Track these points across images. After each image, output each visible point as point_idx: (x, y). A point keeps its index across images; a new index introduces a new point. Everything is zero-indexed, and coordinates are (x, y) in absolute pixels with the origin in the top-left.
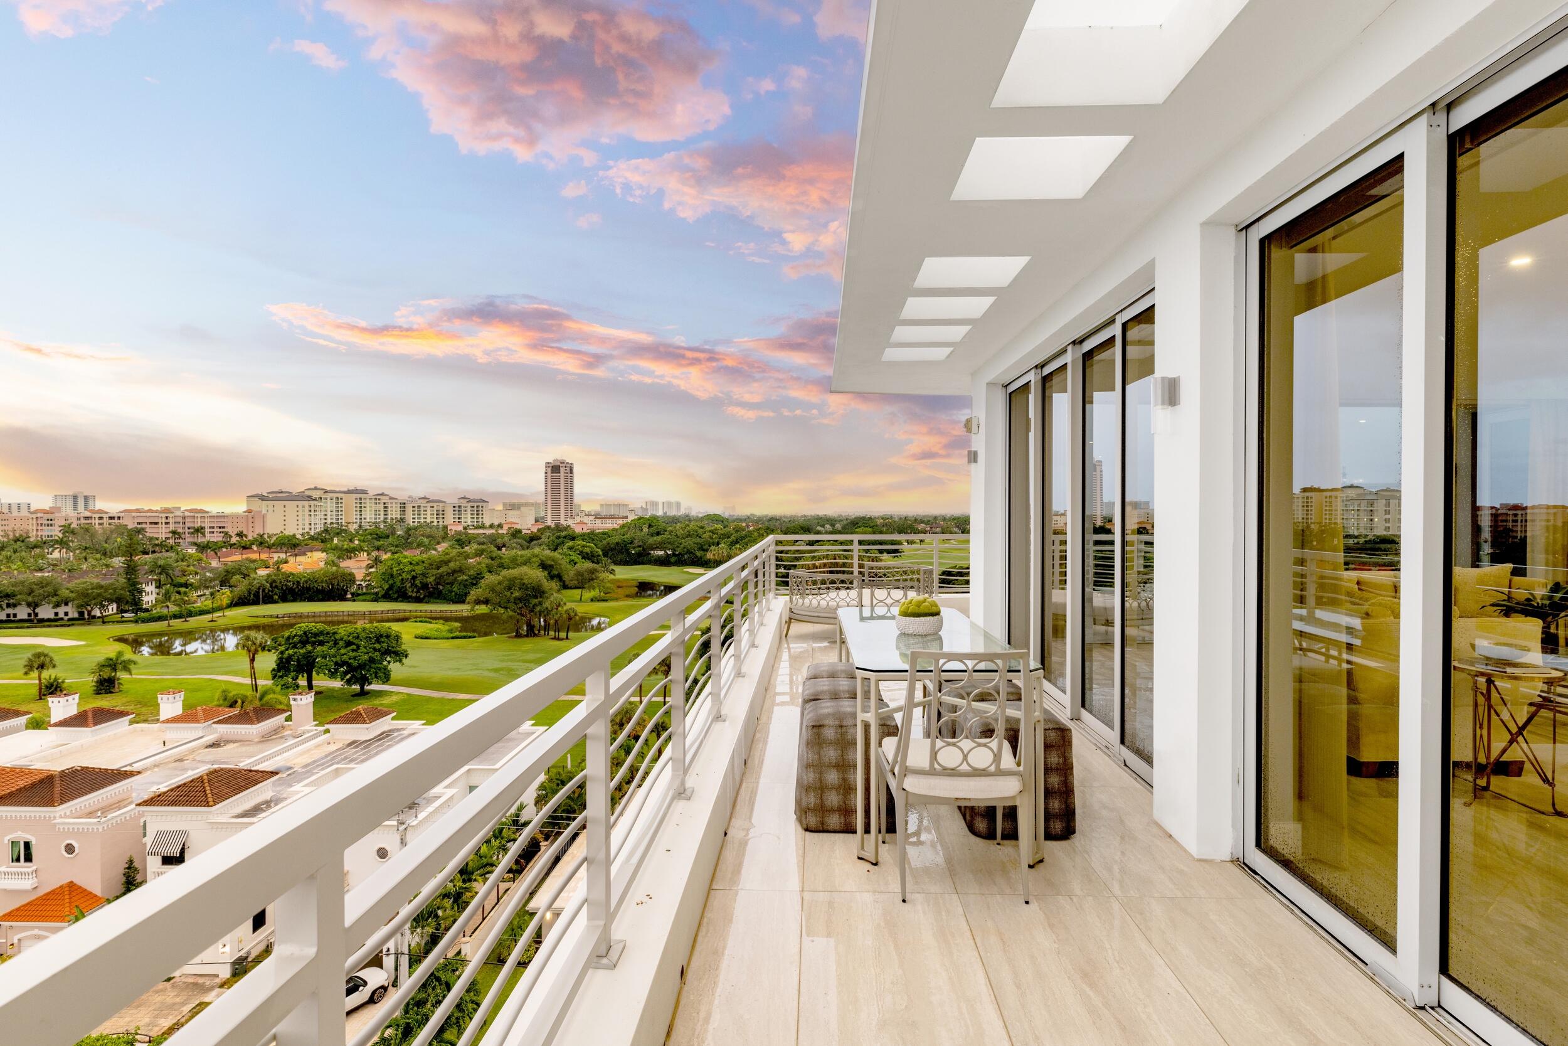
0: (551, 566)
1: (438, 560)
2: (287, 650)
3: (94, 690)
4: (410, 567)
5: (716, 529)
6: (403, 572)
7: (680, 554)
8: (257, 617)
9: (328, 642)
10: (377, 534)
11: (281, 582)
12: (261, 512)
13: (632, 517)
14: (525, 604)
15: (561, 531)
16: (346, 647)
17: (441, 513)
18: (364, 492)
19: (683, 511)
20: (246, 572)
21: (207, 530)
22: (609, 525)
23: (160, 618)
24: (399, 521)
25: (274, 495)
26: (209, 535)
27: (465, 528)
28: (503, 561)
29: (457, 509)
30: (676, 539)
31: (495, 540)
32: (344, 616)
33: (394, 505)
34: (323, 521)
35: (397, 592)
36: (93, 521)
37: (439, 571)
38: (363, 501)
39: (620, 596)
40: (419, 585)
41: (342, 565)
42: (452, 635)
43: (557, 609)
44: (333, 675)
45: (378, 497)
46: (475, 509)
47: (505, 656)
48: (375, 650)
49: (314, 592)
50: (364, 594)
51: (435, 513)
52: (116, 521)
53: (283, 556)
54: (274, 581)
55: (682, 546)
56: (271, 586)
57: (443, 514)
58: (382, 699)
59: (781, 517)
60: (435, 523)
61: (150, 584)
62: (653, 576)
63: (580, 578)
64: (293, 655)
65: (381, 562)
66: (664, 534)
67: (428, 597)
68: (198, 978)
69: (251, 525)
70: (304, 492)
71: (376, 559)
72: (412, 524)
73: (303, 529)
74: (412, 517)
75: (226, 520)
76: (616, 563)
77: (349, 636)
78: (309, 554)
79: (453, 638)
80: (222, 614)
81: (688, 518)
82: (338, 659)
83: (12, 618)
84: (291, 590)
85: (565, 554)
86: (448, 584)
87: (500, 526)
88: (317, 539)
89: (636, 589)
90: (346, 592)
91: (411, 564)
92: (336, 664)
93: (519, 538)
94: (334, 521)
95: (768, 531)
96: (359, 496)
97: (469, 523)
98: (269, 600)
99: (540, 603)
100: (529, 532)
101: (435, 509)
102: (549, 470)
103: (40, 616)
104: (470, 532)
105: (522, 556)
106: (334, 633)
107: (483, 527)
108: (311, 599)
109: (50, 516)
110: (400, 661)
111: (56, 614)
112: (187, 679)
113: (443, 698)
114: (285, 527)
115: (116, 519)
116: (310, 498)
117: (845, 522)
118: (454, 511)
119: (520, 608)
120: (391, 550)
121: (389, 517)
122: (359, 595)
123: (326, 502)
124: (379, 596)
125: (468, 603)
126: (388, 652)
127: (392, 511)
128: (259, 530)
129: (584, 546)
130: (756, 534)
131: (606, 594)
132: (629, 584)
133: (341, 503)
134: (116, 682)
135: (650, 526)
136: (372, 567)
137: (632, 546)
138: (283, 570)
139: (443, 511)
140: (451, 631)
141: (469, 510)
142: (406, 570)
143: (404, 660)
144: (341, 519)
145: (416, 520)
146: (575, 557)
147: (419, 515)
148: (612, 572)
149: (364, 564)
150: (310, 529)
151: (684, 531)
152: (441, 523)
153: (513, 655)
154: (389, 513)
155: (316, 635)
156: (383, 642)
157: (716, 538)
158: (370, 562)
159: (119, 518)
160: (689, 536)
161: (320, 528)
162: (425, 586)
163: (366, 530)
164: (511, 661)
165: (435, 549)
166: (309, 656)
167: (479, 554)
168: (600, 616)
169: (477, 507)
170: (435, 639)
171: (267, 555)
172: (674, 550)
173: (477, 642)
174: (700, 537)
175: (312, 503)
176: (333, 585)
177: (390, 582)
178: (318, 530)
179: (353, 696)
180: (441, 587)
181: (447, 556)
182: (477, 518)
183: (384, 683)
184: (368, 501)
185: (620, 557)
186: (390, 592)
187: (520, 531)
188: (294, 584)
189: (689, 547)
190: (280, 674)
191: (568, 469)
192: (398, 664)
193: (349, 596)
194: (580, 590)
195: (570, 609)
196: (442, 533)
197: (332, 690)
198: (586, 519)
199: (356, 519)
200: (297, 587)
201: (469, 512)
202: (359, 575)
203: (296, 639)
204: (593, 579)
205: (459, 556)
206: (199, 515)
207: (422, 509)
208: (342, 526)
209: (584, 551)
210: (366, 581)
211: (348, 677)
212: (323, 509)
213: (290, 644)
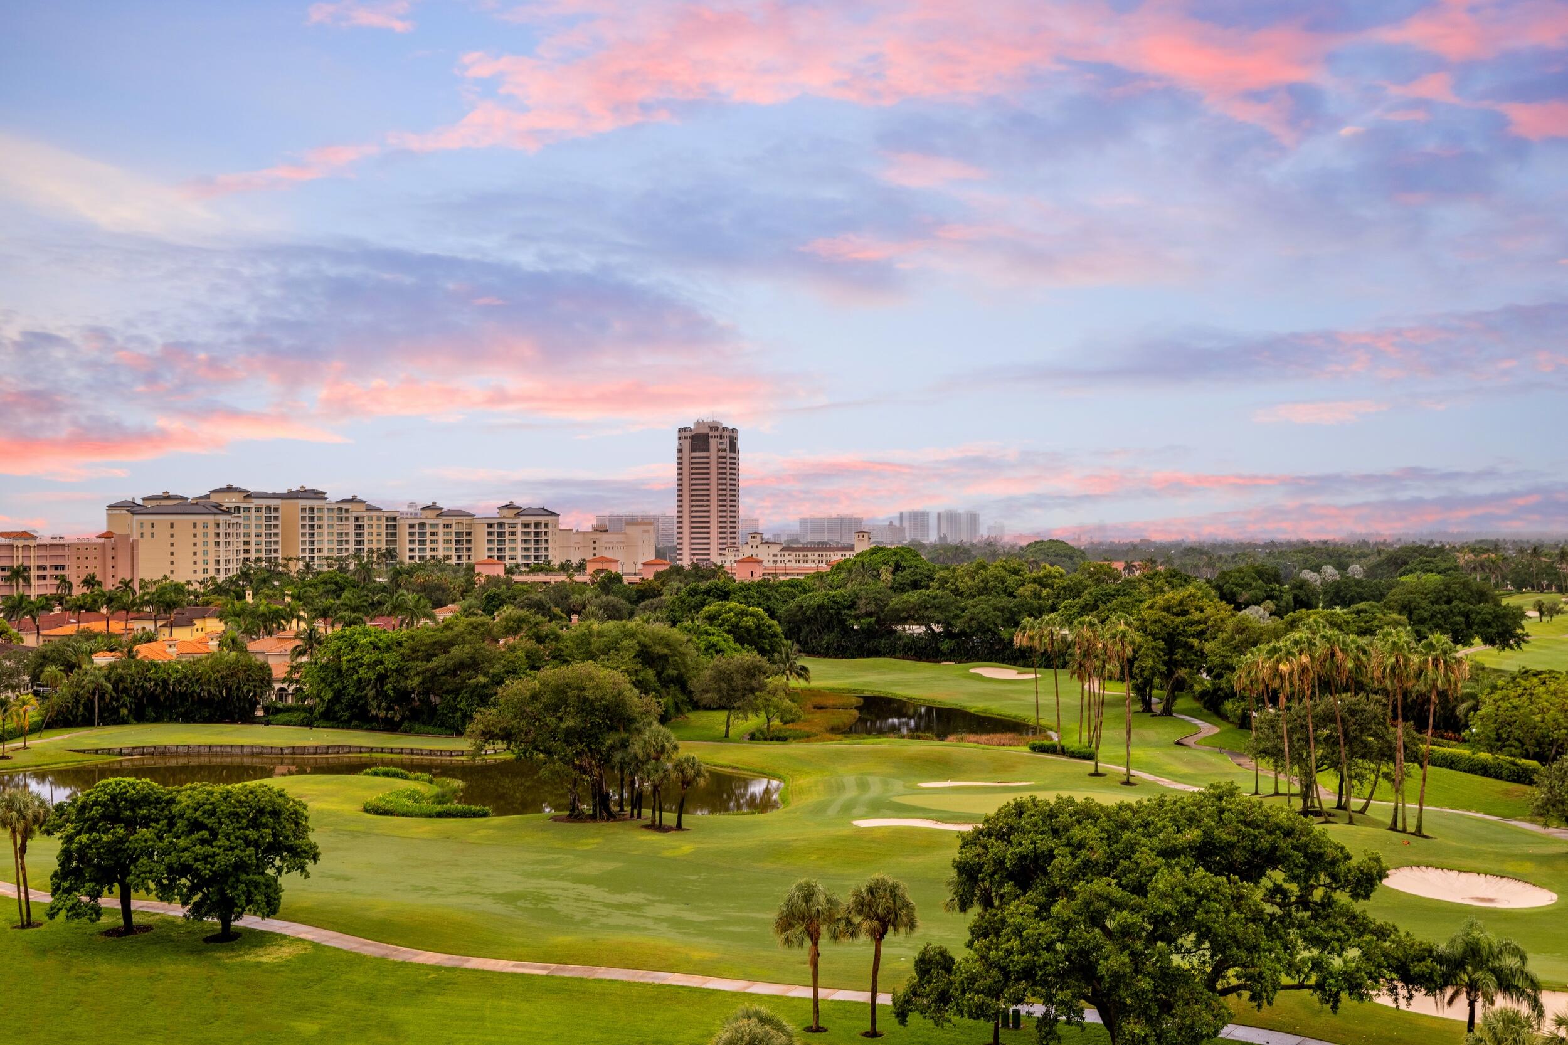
0: (664, 658)
1: (428, 640)
2: (78, 833)
4: (375, 656)
5: (1049, 576)
6: (362, 665)
7: (962, 633)
8: (84, 751)
9: (157, 821)
10: (336, 583)
11: (133, 682)
12: (128, 536)
13: (862, 547)
14: (588, 746)
15: (704, 577)
16: (191, 832)
17: (465, 538)
18: (319, 495)
19: (983, 532)
20: (73, 659)
21: (34, 573)
22: (813, 565)
24: (383, 555)
25: (154, 503)
26: (37, 582)
27: (509, 571)
28: (560, 646)
29: (496, 529)
30: (952, 597)
31: (567, 597)
32: (243, 754)
33: (374, 522)
34: (242, 556)
35: (349, 707)
37: (430, 665)
38: (316, 515)
39: (815, 729)
40: (391, 692)
41: (252, 647)
42: (439, 808)
43: (657, 759)
44: (165, 893)
45: (344, 506)
46: (532, 529)
47: (538, 862)
48: (248, 843)
49: (193, 703)
50: (289, 709)
51: (453, 538)
53: (150, 626)
54: (121, 679)
55: (966, 615)
56: (115, 689)
57: (469, 542)
58: (260, 952)
59: (1214, 546)
60: (453, 561)
62: (894, 683)
63: (724, 685)
64: (89, 846)
65: (320, 643)
66: (928, 587)
67: (410, 719)
69: (110, 563)
70: (208, 497)
71: (310, 635)
72: (407, 561)
73: (205, 571)
74: (409, 546)
75: (66, 553)
76: (813, 652)
77: (196, 810)
78: (199, 623)
79: (440, 815)
80: (22, 744)
81: (991, 548)
82: (171, 859)
84: (152, 698)
85: (697, 632)
86: (448, 692)
87: (581, 567)
88: (226, 592)
89: (856, 713)
90: (254, 704)
91: (376, 647)
92: (170, 869)
93: (616, 594)
94: (263, 555)
95: (1175, 581)
96: (308, 503)
97: (520, 561)
98: (111, 717)
99: (624, 745)
100: (636, 579)
101: (453, 530)
102: (687, 444)
104: (516, 578)
105: (600, 635)
106: (172, 801)
107: (546, 568)
108: (188, 718)
110: (302, 868)
113: (383, 958)
114: (172, 567)
116: (218, 508)
117: (1374, 559)
118: (490, 534)
119: (579, 754)
120: (342, 618)
121: (366, 547)
122: (278, 711)
123: (248, 518)
124: (316, 714)
125: (470, 737)
126: (275, 848)
127: (370, 534)
128: (124, 574)
129: (742, 614)
130: (1145, 588)
131: (785, 723)
132: (841, 702)
133: (276, 518)
135: (898, 568)
136: (302, 653)
137: (853, 613)
138: (139, 658)
139: (469, 534)
140: (440, 799)
141: (519, 534)
142: (366, 661)
143: (310, 866)
144: (276, 551)
145: (417, 554)
146: (719, 637)
147: (422, 542)
148: (803, 673)
149: (289, 646)
150: (218, 571)
151: (973, 578)
152: (464, 561)
153: (555, 862)
154: (366, 538)
155: (135, 803)
156: (265, 826)
157: (1048, 597)
158: (298, 642)
160: (985, 590)
161: (234, 568)
162: (403, 696)
163: (319, 573)
164: (547, 876)
165: (433, 618)
166: (120, 850)
167: (512, 629)
168: (770, 776)
169: (537, 525)
170: (404, 815)
171: (122, 624)
172: (947, 624)
173: (489, 827)
174: (1011, 594)
175: (222, 518)
176: (229, 689)
177: (336, 686)
178: (231, 574)
179: (207, 940)
180: (434, 699)
181: (448, 633)
182: (536, 550)
183: (265, 916)
184: (326, 514)
185: (826, 639)
186: (337, 708)
187: (618, 578)
188: (156, 685)
189: (983, 618)
190: (66, 885)
191: (727, 442)
192: (295, 874)
193: (260, 713)
194: (727, 712)
195: (687, 760)
196: (461, 581)
197: (170, 923)
198: (763, 553)
199: (304, 550)
200: (163, 692)
201: (520, 537)
202: (279, 667)
203: (96, 812)
204: (752, 690)
205: (471, 633)
206: (20, 543)
207: (428, 530)
208: (277, 565)
209: (743, 624)
210: (291, 682)
211: (196, 898)
212: (242, 530)
213: (85, 821)
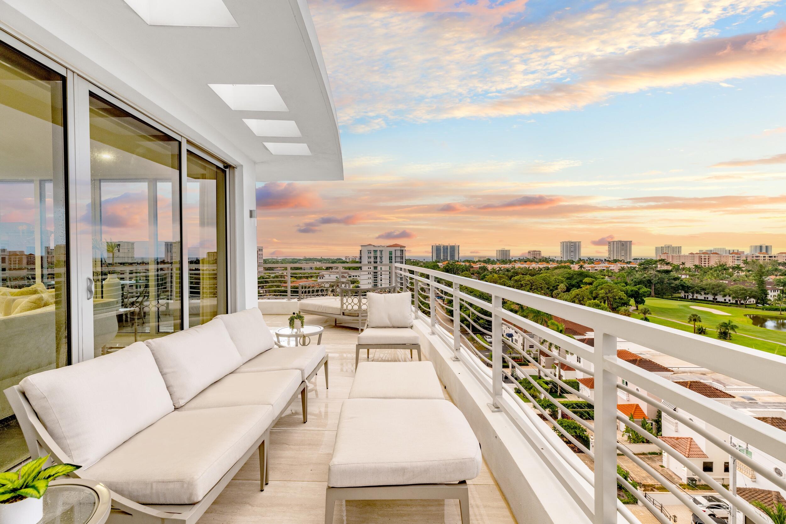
3: (718, 336)
23: (776, 310)
36: (760, 258)
52: (773, 258)
61: (776, 291)
68: (674, 475)
83: (706, 299)
103: (718, 300)
109: (739, 256)
111: (725, 300)
112: (770, 342)
115: (773, 257)
134: (728, 335)
159: (775, 257)
